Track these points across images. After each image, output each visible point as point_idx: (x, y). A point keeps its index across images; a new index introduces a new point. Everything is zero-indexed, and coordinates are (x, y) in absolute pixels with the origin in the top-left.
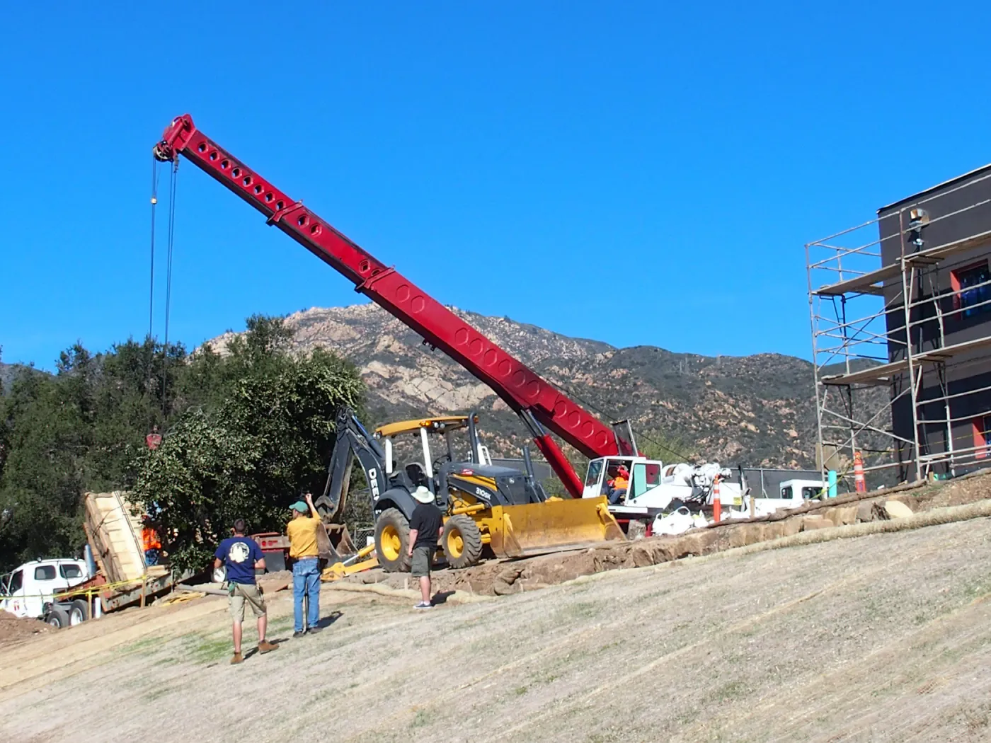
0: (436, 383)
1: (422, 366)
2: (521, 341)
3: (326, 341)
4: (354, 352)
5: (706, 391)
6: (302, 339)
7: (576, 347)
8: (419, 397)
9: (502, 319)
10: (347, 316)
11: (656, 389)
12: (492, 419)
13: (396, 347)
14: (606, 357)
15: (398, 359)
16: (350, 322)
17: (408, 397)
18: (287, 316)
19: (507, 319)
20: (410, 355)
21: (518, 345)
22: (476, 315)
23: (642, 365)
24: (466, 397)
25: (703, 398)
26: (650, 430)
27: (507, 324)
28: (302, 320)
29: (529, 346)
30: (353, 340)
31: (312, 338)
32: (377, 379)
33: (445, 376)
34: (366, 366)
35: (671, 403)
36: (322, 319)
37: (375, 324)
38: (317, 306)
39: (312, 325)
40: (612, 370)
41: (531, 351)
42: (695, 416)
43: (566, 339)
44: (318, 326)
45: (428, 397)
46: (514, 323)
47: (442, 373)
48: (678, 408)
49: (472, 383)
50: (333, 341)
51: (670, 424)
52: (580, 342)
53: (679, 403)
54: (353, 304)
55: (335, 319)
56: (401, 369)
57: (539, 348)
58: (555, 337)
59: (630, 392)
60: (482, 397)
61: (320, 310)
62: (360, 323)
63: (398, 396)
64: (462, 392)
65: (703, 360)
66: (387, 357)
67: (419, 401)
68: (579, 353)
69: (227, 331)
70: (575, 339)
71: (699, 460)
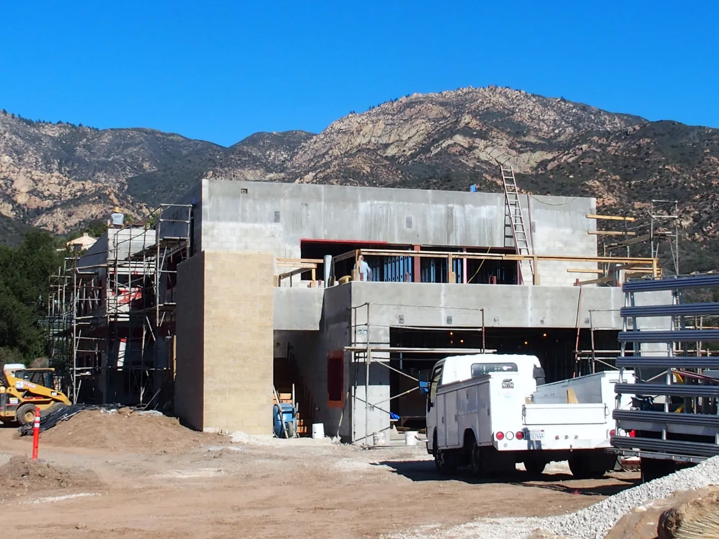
0: (504, 151)
1: (494, 138)
2: (573, 116)
3: (424, 119)
4: (442, 128)
5: (703, 157)
6: (406, 118)
7: (617, 120)
8: (490, 162)
9: (559, 100)
10: (441, 99)
11: (663, 156)
12: (532, 182)
13: (474, 123)
14: (635, 129)
15: (475, 133)
16: (442, 104)
17: (482, 162)
18: (395, 100)
19: (563, 100)
20: (484, 130)
21: (571, 119)
22: (539, 96)
23: (662, 135)
24: (526, 161)
25: (700, 163)
26: (657, 188)
27: (563, 103)
28: (406, 103)
29: (580, 120)
30: (444, 118)
31: (414, 117)
32: (459, 148)
33: (511, 145)
34: (451, 139)
35: (675, 167)
36: (421, 102)
37: (462, 105)
38: (418, 93)
39: (414, 107)
40: (639, 140)
41: (581, 124)
42: (694, 177)
43: (608, 114)
44: (418, 107)
45: (497, 161)
46: (569, 102)
47: (508, 143)
48: (680, 171)
49: (531, 151)
50: (429, 119)
51: (673, 183)
52: (620, 116)
53: (681, 167)
54: (445, 91)
55: (431, 102)
56: (477, 140)
57: (587, 121)
58: (600, 112)
59: (642, 159)
60: (539, 161)
61: (420, 95)
62: (450, 105)
63: (475, 161)
64: (523, 157)
65: (710, 131)
66: (467, 131)
67: (491, 165)
68: (619, 125)
69: (351, 113)
70: (616, 114)
71: (692, 211)
